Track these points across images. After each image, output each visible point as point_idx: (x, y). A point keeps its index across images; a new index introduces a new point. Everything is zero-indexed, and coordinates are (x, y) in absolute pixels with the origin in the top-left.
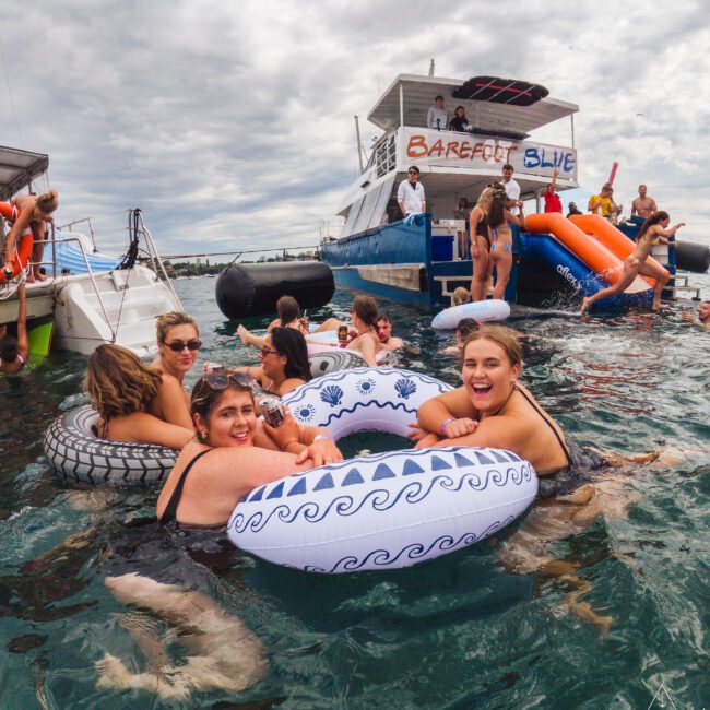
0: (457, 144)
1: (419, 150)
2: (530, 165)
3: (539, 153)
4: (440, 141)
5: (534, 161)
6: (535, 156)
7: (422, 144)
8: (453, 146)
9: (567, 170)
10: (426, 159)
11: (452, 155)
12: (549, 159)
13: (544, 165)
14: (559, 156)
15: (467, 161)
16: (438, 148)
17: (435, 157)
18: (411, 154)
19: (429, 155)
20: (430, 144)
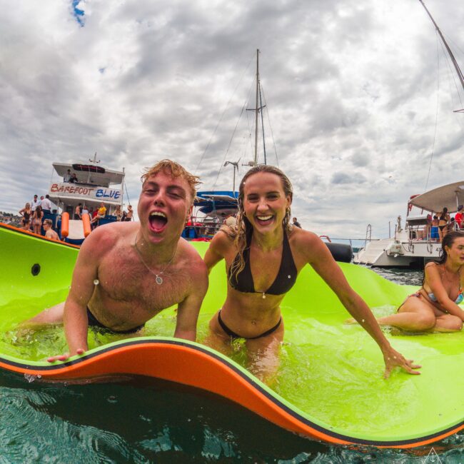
0: (69, 187)
1: (55, 189)
2: (97, 196)
3: (104, 192)
4: (63, 186)
5: (100, 194)
6: (102, 192)
7: (56, 187)
8: (67, 188)
9: (115, 198)
10: (57, 192)
11: (67, 191)
12: (108, 193)
13: (105, 196)
14: (113, 192)
15: (73, 194)
16: (62, 189)
17: (60, 192)
18: (53, 190)
20: (59, 187)
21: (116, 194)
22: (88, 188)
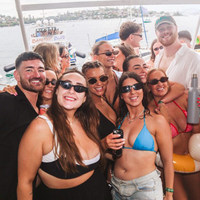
0: (40, 39)
1: (34, 41)
2: (55, 40)
3: (57, 37)
4: (38, 39)
6: (56, 38)
7: (34, 40)
9: (63, 39)
13: (58, 39)
14: (62, 36)
15: (43, 41)
16: (37, 41)
17: (37, 42)
18: (33, 42)
19: (36, 42)
20: (36, 40)
21: (63, 37)
22: (50, 37)
